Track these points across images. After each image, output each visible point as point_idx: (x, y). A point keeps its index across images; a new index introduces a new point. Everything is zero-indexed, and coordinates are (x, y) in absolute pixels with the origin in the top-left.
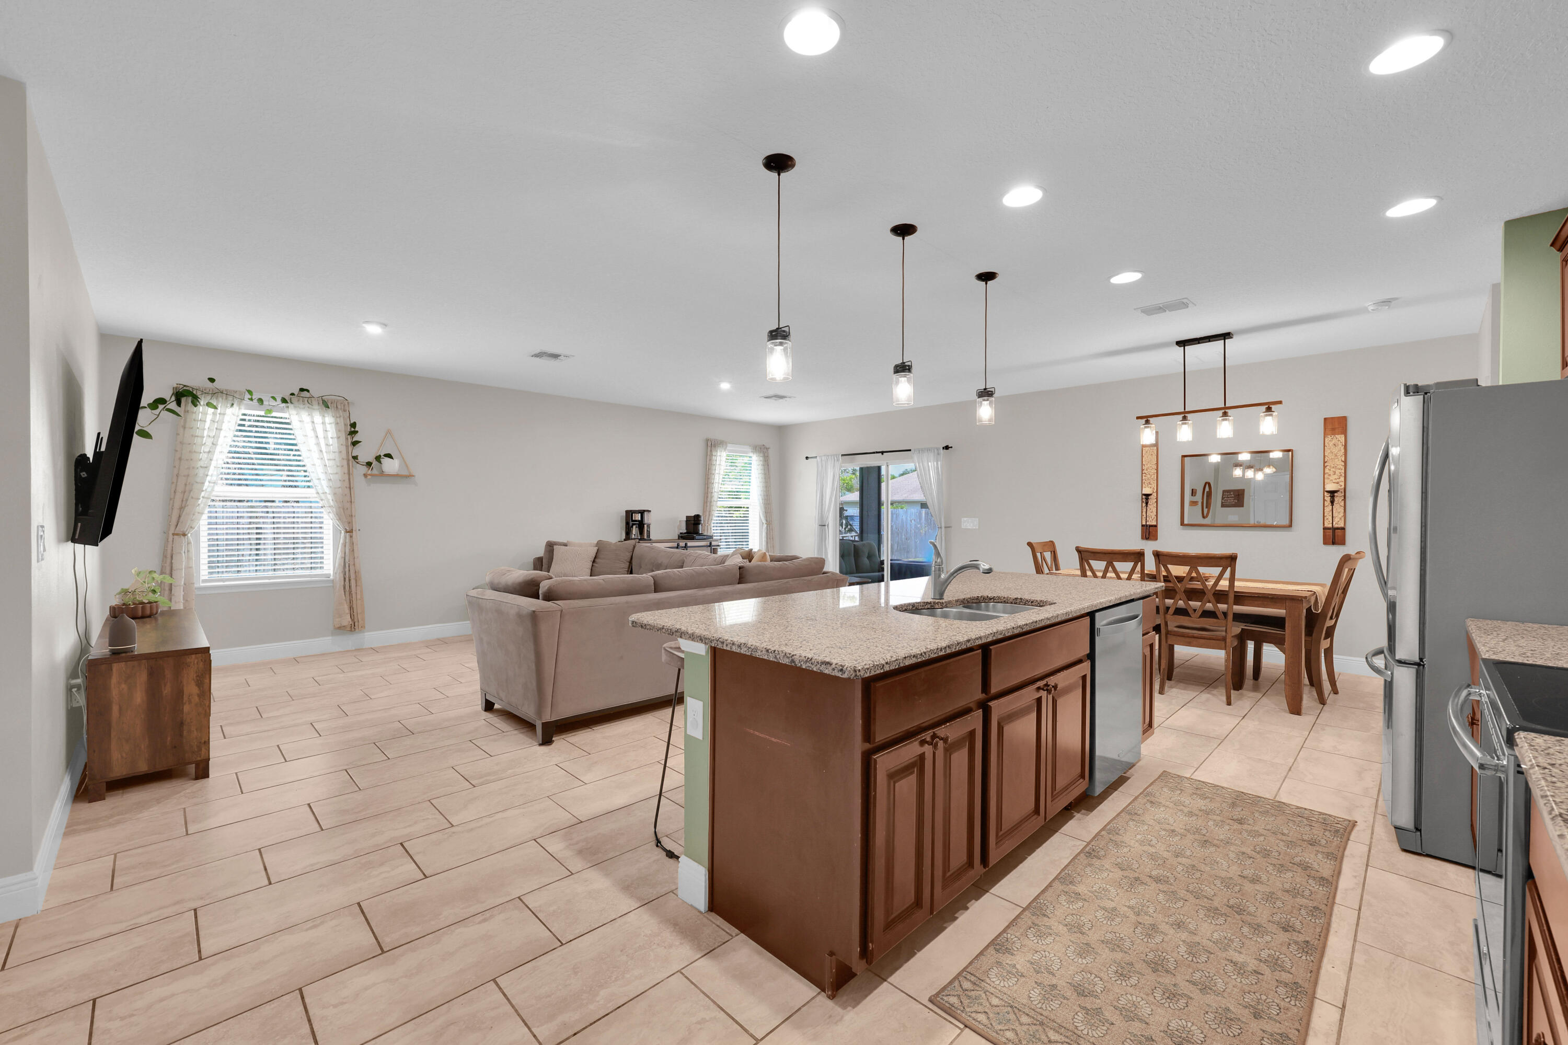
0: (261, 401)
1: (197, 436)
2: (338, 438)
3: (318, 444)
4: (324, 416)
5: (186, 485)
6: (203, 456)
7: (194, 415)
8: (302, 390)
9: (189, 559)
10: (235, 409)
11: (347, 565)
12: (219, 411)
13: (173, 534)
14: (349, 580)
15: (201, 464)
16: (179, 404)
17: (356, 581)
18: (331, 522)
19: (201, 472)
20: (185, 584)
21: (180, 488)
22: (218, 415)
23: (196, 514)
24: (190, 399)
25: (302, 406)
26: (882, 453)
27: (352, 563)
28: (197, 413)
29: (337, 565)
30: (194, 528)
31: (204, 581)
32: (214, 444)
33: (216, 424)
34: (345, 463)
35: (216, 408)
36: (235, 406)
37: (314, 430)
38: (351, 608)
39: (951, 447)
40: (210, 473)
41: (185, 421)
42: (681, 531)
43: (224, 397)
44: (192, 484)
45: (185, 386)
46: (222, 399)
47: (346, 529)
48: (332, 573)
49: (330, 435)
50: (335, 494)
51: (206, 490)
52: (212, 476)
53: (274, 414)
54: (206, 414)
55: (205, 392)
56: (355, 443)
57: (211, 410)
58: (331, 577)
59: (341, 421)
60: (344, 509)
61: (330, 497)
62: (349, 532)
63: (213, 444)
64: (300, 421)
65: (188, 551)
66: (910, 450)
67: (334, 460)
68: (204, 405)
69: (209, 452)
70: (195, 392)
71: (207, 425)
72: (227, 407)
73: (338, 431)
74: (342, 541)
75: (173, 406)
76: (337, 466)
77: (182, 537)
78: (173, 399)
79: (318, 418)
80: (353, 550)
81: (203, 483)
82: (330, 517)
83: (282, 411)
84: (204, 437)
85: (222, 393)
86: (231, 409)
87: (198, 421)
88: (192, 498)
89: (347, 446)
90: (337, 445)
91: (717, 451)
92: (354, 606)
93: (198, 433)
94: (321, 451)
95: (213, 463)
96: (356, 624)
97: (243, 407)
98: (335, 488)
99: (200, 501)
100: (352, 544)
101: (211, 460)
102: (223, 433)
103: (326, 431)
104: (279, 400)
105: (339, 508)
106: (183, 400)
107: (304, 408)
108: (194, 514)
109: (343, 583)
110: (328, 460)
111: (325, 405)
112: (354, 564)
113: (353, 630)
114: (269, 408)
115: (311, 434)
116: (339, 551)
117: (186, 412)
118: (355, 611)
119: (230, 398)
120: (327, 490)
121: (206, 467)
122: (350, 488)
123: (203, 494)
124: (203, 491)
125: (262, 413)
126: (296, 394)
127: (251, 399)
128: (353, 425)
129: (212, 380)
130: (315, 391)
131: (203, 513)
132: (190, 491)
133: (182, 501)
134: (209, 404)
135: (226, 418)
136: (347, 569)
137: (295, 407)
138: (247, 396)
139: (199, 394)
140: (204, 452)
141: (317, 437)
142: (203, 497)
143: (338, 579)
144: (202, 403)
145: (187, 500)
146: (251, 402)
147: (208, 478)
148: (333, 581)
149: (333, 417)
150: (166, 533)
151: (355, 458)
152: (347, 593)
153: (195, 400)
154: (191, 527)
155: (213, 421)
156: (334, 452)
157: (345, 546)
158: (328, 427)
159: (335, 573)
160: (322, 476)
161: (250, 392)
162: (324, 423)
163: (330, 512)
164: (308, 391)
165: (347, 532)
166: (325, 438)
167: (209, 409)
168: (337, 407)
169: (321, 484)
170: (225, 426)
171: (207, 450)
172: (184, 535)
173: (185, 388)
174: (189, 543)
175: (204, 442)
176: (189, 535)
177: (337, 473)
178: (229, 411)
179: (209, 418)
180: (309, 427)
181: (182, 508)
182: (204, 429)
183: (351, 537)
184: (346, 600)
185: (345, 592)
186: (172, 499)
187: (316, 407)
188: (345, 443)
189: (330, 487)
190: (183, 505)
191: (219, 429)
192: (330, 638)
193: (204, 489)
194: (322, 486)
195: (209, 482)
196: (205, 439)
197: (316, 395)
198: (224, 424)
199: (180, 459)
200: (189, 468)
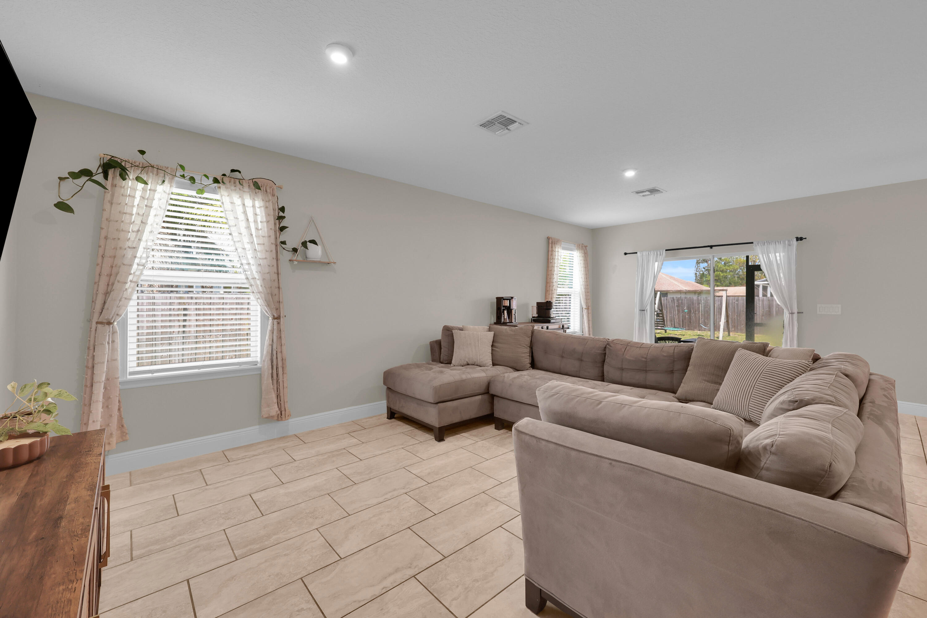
0: (192, 179)
1: (125, 213)
2: (268, 222)
3: (248, 228)
4: (254, 199)
5: (112, 267)
6: (132, 236)
7: (123, 189)
8: (233, 171)
9: (114, 350)
10: (166, 187)
11: (275, 353)
12: (149, 187)
13: (97, 323)
14: (277, 368)
15: (129, 244)
16: (106, 177)
17: (283, 368)
18: (259, 308)
19: (129, 254)
20: (107, 379)
21: (106, 271)
22: (148, 191)
23: (123, 299)
24: (118, 171)
25: (233, 188)
26: (711, 247)
27: (279, 350)
28: (126, 187)
29: (265, 352)
30: (121, 315)
31: (132, 373)
32: (144, 223)
33: (146, 201)
34: (274, 247)
35: (146, 183)
36: (166, 182)
37: (245, 212)
38: (278, 396)
39: (806, 238)
40: (138, 255)
41: (113, 195)
42: (534, 316)
43: (155, 172)
44: (120, 267)
45: (113, 157)
46: (153, 174)
47: (274, 316)
48: (259, 359)
49: (259, 219)
50: (264, 279)
51: (134, 273)
52: (141, 257)
53: (206, 195)
54: (135, 190)
55: (135, 166)
56: (282, 229)
57: (140, 186)
58: (259, 365)
59: (270, 205)
60: (272, 295)
61: (259, 282)
62: (276, 318)
63: (142, 222)
64: (232, 203)
65: (113, 341)
66: (752, 243)
67: (264, 244)
68: (133, 179)
69: (138, 231)
70: (123, 164)
71: (137, 201)
72: (158, 183)
73: (268, 215)
74: (269, 328)
75: (99, 178)
76: (267, 251)
77: (107, 326)
78: (100, 170)
79: (248, 202)
80: (280, 337)
81: (131, 265)
82: (258, 303)
83: (214, 192)
84: (132, 215)
85: (153, 167)
86: (162, 186)
87: (126, 196)
88: (118, 282)
89: (275, 232)
90: (266, 229)
91: (556, 248)
92: (282, 395)
93: (127, 209)
94: (252, 235)
95: (142, 244)
96: (283, 413)
97: (174, 185)
98: (264, 273)
99: (127, 286)
100: (280, 331)
101: (140, 240)
102: (153, 212)
103: (256, 214)
104: (211, 179)
105: (268, 293)
106: (111, 172)
107: (235, 190)
108: (120, 300)
109: (270, 372)
110: (258, 244)
111: (256, 186)
112: (281, 352)
113: (280, 419)
114: (201, 187)
115: (241, 217)
116: (267, 338)
117: (114, 186)
118: (282, 400)
119: (161, 174)
120: (256, 276)
121: (134, 248)
122: (278, 274)
123: (131, 277)
124: (130, 274)
125: (194, 193)
126: (227, 175)
127: (183, 176)
128: (282, 209)
129: (142, 152)
130: (247, 174)
131: (130, 299)
132: (117, 274)
133: (108, 285)
134: (138, 179)
135: (157, 196)
136: (275, 357)
137: (227, 188)
138: (180, 172)
139: (128, 166)
140: (133, 232)
141: (248, 220)
142: (131, 281)
143: (266, 367)
144: (131, 178)
145: (113, 284)
146: (182, 180)
147: (137, 261)
148: (260, 369)
149: (263, 200)
150: (90, 321)
151: (284, 243)
152: (275, 382)
153: (123, 172)
154: (118, 315)
155: (143, 198)
156: (263, 237)
157: (273, 333)
158: (258, 211)
159: (263, 361)
160: (252, 261)
161: (182, 167)
162: (254, 206)
163: (259, 298)
164: (240, 172)
165: (274, 318)
166: (255, 222)
167: (139, 183)
168: (266, 191)
169: (251, 270)
170: (155, 204)
171: (136, 229)
172: (109, 323)
173: (112, 158)
174: (114, 332)
175: (133, 220)
176: (115, 323)
177: (266, 258)
178: (160, 188)
179: (138, 194)
180: (240, 209)
181: (107, 294)
182: (133, 206)
183: (278, 323)
184: (274, 389)
185: (272, 380)
186: (97, 283)
187: (246, 189)
188: (273, 228)
189: (260, 272)
190: (109, 290)
191: (149, 207)
192: (257, 427)
193: (132, 272)
194: (252, 272)
195: (138, 265)
196: (133, 217)
197: (247, 178)
198: (154, 201)
199: (106, 238)
200: (115, 249)
